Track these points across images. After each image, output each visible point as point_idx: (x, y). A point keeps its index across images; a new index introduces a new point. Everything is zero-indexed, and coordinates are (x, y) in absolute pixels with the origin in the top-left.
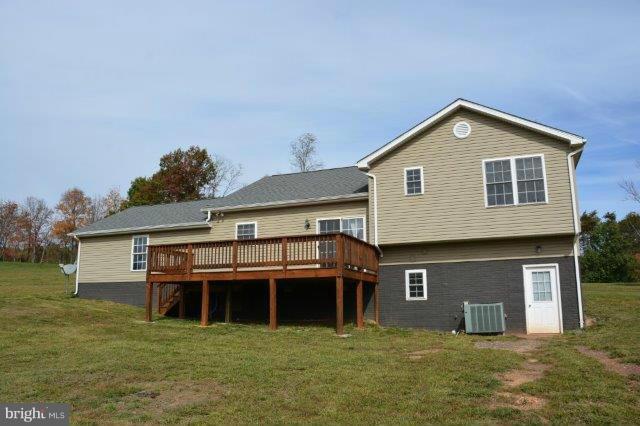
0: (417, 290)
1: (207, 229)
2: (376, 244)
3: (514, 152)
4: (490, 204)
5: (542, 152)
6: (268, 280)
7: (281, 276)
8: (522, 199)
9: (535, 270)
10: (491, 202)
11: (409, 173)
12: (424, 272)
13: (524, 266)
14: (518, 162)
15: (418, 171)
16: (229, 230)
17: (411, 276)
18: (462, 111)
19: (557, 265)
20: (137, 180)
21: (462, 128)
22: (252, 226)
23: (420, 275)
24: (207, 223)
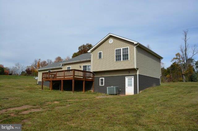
0: (102, 83)
1: (61, 68)
2: (92, 72)
3: (122, 47)
4: (116, 61)
5: (128, 46)
6: (61, 80)
7: (63, 79)
8: (123, 59)
9: (128, 78)
10: (116, 60)
11: (99, 53)
12: (104, 78)
13: (126, 77)
14: (123, 49)
15: (101, 53)
16: (65, 68)
17: (101, 79)
18: (111, 37)
19: (133, 77)
20: (74, 54)
21: (111, 41)
22: (70, 67)
23: (103, 79)
24: (61, 67)
